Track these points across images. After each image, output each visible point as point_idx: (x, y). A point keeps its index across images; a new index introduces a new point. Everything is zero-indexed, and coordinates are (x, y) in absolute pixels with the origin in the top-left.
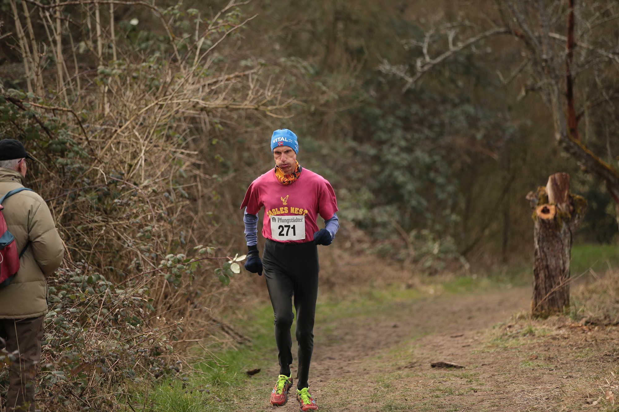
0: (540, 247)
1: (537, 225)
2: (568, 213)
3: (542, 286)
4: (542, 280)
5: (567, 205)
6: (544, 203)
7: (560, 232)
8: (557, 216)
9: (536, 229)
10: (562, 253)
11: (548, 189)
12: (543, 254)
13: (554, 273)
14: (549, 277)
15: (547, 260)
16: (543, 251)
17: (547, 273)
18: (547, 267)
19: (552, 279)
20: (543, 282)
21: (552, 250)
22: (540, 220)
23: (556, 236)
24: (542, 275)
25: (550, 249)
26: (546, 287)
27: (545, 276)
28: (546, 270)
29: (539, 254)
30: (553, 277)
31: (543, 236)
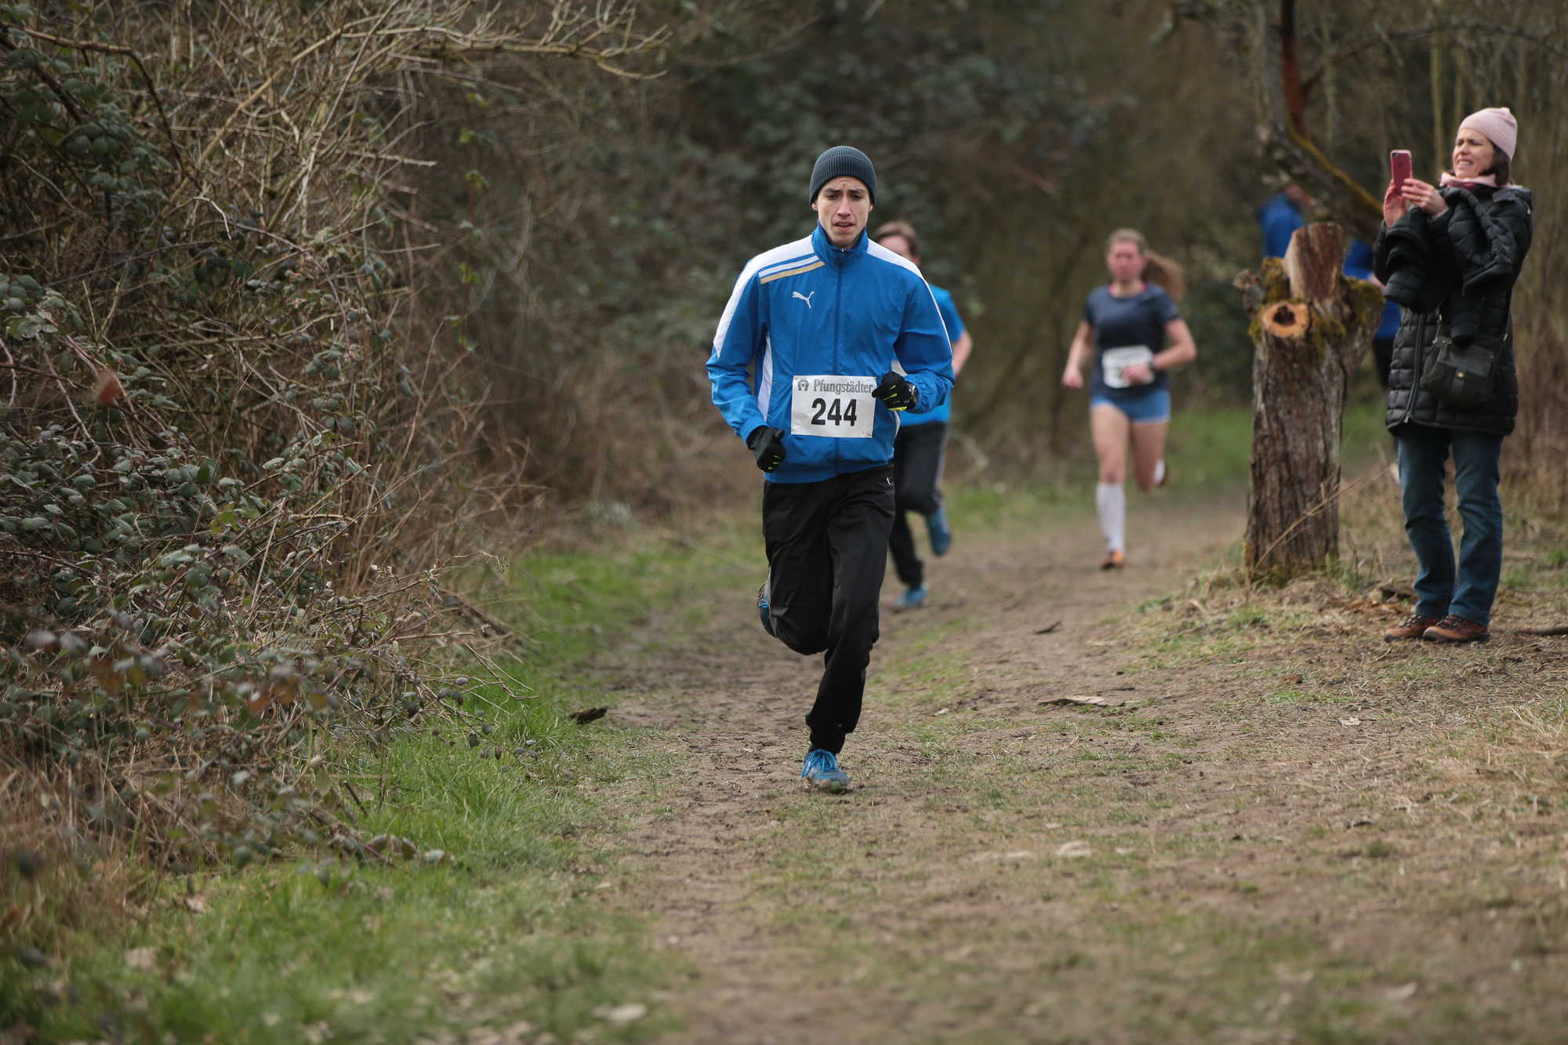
0: (1267, 408)
1: (1261, 354)
2: (1338, 322)
3: (1272, 505)
4: (1273, 492)
5: (1336, 304)
6: (1278, 299)
7: (1319, 370)
8: (1314, 330)
9: (1259, 362)
10: (1322, 422)
11: (1290, 263)
12: (1275, 425)
13: (1301, 474)
14: (1291, 482)
15: (1285, 441)
16: (1277, 419)
17: (1285, 473)
18: (1286, 457)
19: (1297, 487)
20: (1276, 496)
21: (1299, 416)
22: (1272, 341)
23: (1310, 381)
24: (1272, 478)
25: (1295, 412)
26: (1281, 508)
27: (1280, 479)
28: (1283, 465)
29: (1265, 426)
30: (1300, 482)
31: (1275, 379)
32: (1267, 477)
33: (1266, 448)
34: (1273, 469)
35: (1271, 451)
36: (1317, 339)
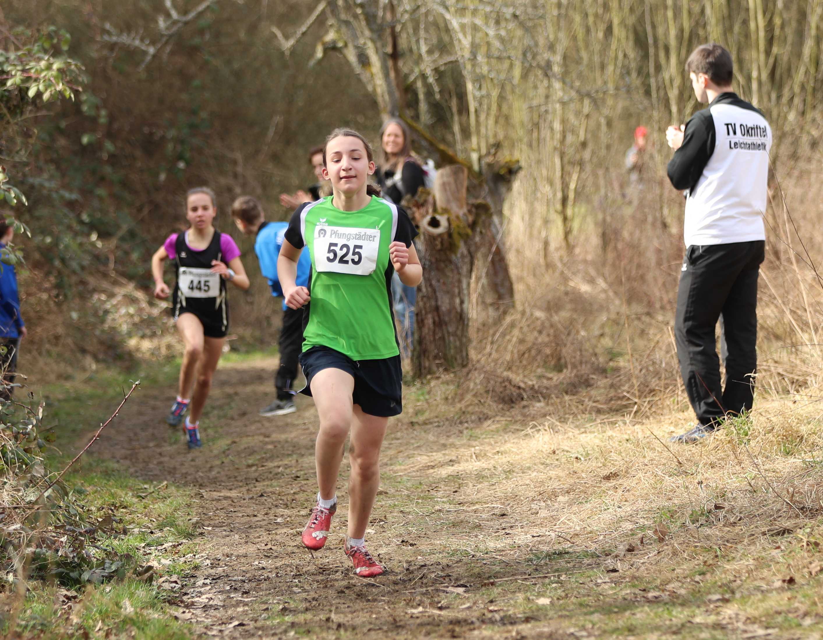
12: (429, 289)
13: (447, 319)
14: (439, 324)
15: (436, 301)
16: (431, 285)
17: (437, 319)
18: (437, 309)
19: (444, 327)
20: (431, 333)
21: (444, 284)
22: (427, 237)
23: (450, 262)
24: (429, 321)
25: (442, 281)
26: (435, 340)
27: (434, 323)
28: (435, 313)
29: (424, 290)
30: (446, 325)
31: (430, 261)
32: (426, 322)
33: (425, 304)
34: (430, 316)
35: (428, 305)
36: (455, 236)
